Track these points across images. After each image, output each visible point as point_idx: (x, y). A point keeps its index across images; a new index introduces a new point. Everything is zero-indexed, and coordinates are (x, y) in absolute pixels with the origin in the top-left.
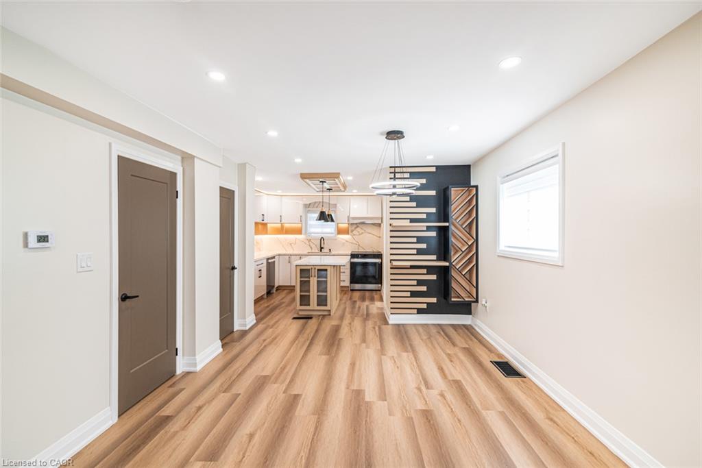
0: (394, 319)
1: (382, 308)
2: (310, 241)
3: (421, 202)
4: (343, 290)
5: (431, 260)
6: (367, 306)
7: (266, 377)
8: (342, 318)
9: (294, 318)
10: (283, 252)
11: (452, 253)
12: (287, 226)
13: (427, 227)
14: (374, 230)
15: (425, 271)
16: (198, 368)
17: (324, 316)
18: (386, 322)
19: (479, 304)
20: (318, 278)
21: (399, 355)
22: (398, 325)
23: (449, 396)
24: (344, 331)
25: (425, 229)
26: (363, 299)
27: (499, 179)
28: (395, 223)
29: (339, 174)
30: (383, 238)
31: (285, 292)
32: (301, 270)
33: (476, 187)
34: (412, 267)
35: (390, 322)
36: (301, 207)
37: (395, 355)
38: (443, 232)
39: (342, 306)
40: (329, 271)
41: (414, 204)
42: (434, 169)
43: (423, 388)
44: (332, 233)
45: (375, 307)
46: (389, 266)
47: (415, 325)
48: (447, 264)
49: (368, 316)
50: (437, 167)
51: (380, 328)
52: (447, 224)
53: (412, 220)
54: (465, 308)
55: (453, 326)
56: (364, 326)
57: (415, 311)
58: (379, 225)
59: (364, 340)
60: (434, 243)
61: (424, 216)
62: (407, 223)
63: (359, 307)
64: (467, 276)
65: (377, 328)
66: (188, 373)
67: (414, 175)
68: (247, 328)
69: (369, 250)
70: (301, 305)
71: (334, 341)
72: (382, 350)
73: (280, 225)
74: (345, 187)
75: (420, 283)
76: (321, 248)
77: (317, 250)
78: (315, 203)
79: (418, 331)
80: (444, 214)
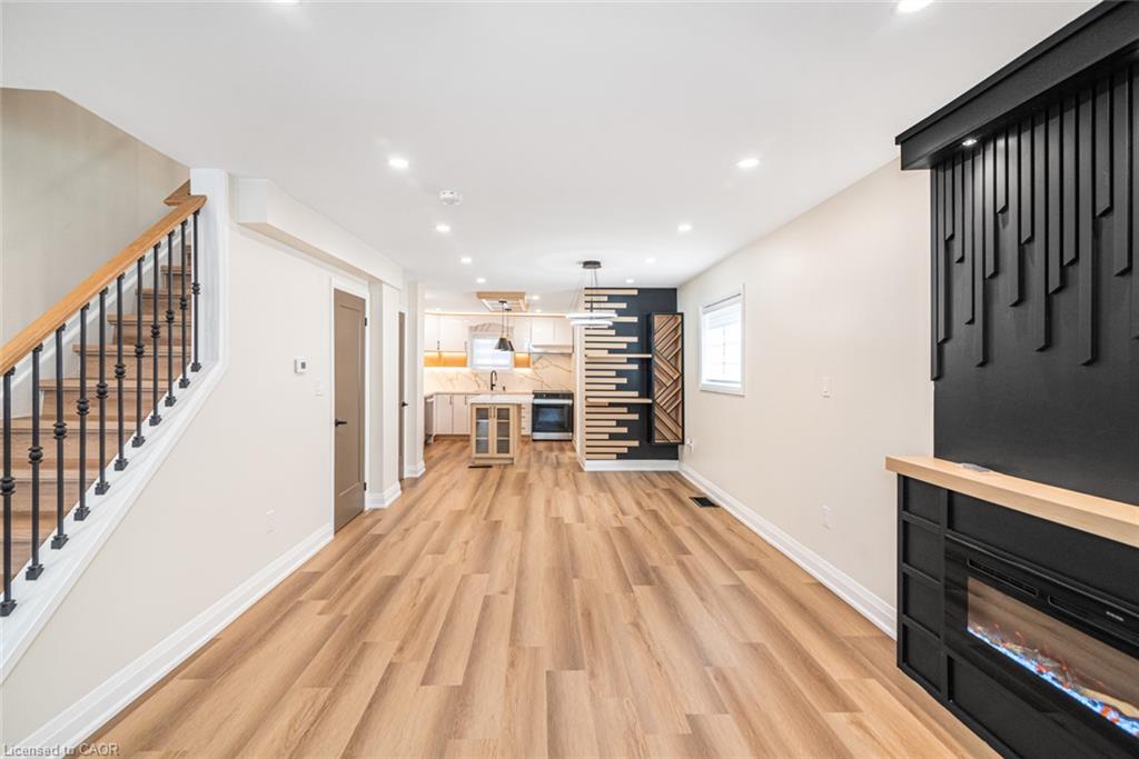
0: (591, 466)
1: (575, 458)
2: (476, 375)
3: (620, 329)
4: (525, 440)
5: (632, 396)
6: (556, 456)
7: (460, 511)
8: (528, 466)
9: (471, 467)
10: (441, 390)
11: (656, 390)
12: (445, 355)
13: (628, 359)
14: (562, 362)
15: (625, 410)
16: (387, 504)
17: (506, 465)
18: (581, 470)
19: (685, 447)
20: (498, 418)
21: (596, 495)
22: (595, 472)
23: (643, 519)
24: (533, 477)
25: (625, 361)
26: (551, 450)
27: (701, 309)
28: (591, 353)
29: (524, 293)
30: (575, 373)
31: (446, 442)
32: (478, 409)
33: (682, 314)
34: (611, 405)
35: (586, 469)
36: (466, 331)
37: (592, 494)
38: (647, 365)
39: (526, 457)
40: (511, 411)
41: (613, 332)
42: (635, 292)
43: (620, 515)
44: (506, 366)
45: (566, 457)
46: (585, 403)
47: (614, 472)
48: (650, 401)
49: (558, 464)
50: (640, 290)
51: (573, 475)
52: (650, 356)
53: (611, 351)
54: (671, 451)
55: (658, 473)
56: (556, 474)
57: (615, 456)
58: (570, 355)
59: (557, 484)
60: (636, 378)
61: (625, 346)
62: (605, 354)
63: (547, 458)
64: (673, 415)
65: (571, 475)
66: (376, 510)
67: (612, 299)
68: (418, 475)
69: (555, 389)
70: (477, 452)
71: (522, 485)
72: (578, 491)
73: (437, 354)
74: (527, 306)
75: (620, 423)
76: (493, 385)
77: (486, 388)
78: (484, 325)
79: (617, 477)
80: (647, 344)
